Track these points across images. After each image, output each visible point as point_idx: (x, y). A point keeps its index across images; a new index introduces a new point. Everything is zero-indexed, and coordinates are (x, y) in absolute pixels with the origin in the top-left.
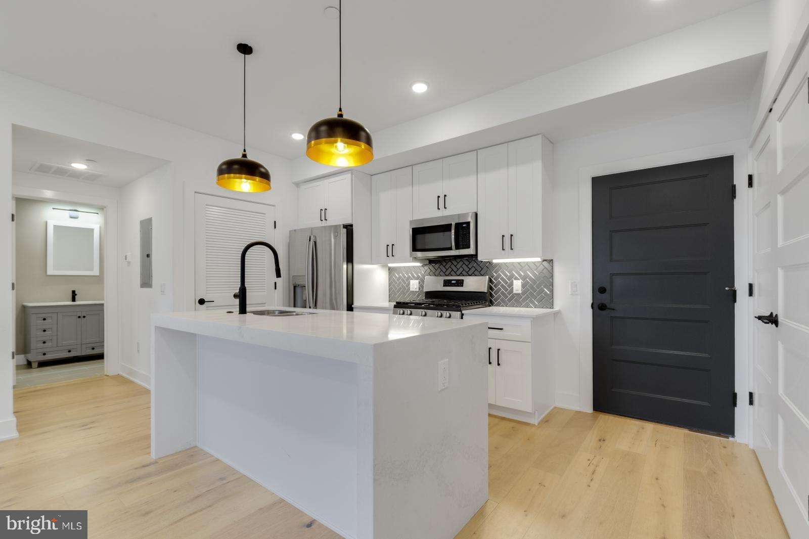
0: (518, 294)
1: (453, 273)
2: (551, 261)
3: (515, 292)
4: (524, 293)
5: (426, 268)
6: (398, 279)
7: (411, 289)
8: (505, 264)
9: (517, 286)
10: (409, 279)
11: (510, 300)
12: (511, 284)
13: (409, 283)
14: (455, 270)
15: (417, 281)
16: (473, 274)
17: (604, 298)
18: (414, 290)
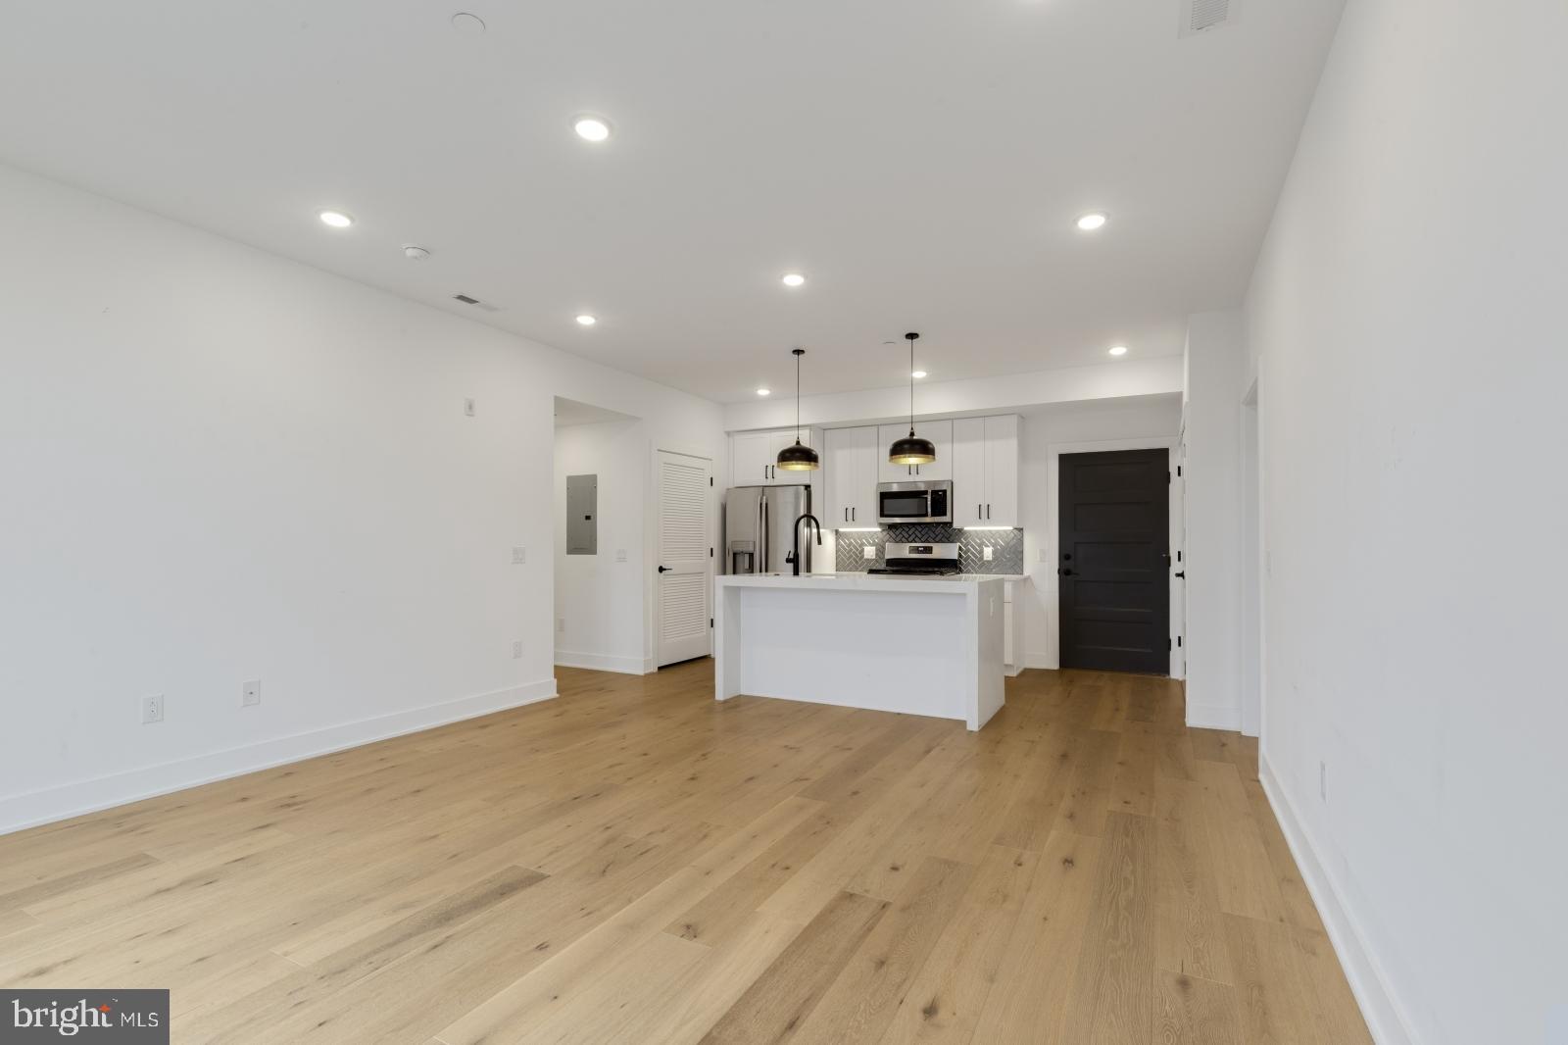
0: (988, 561)
1: (917, 539)
2: (1021, 530)
3: (985, 559)
4: (994, 559)
5: (885, 533)
6: (849, 546)
7: (865, 557)
8: (976, 531)
9: (988, 553)
10: (862, 544)
11: (980, 567)
12: (981, 552)
13: (863, 550)
14: (920, 536)
15: (874, 548)
16: (940, 541)
17: (1069, 564)
18: (869, 557)
